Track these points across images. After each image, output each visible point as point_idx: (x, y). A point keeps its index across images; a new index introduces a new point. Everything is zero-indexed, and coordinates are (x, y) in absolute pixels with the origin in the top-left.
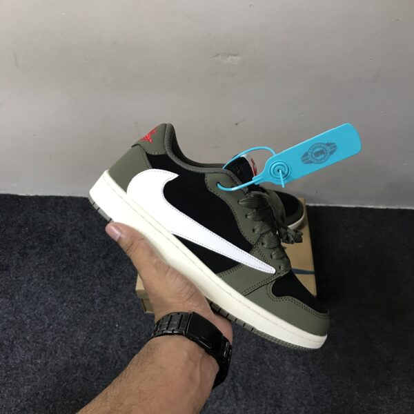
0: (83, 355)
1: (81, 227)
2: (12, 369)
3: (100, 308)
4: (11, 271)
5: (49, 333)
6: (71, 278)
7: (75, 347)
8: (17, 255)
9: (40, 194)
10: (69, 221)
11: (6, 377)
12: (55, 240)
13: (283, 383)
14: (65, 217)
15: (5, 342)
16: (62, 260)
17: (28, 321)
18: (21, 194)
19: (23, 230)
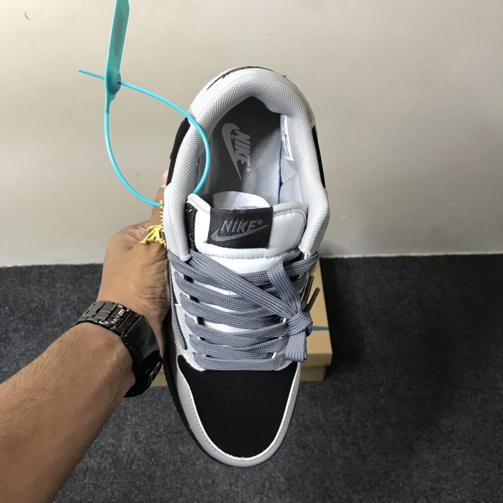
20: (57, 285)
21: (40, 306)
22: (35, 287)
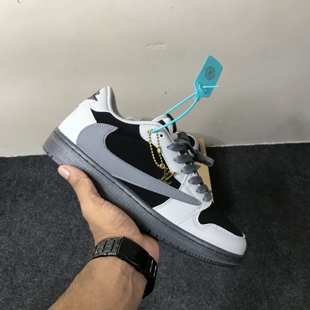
0: (68, 272)
1: (56, 177)
2: (16, 287)
3: (76, 236)
4: (7, 215)
5: (40, 258)
6: (53, 216)
7: (61, 267)
8: (10, 202)
9: (21, 155)
10: (46, 173)
11: (12, 293)
12: (37, 188)
13: (215, 277)
14: (43, 171)
15: (9, 268)
16: (44, 203)
17: (24, 251)
18: (7, 156)
19: (12, 183)
20: (45, 168)
21: (35, 181)
22: (31, 169)
